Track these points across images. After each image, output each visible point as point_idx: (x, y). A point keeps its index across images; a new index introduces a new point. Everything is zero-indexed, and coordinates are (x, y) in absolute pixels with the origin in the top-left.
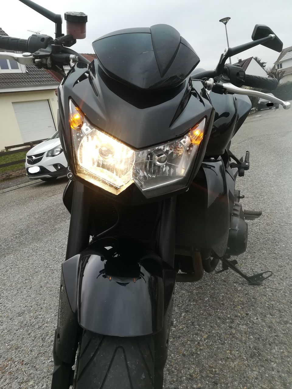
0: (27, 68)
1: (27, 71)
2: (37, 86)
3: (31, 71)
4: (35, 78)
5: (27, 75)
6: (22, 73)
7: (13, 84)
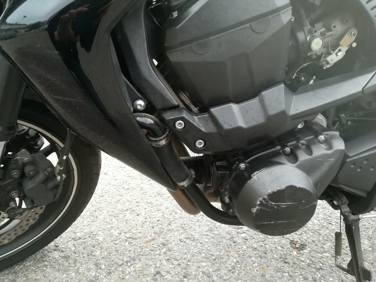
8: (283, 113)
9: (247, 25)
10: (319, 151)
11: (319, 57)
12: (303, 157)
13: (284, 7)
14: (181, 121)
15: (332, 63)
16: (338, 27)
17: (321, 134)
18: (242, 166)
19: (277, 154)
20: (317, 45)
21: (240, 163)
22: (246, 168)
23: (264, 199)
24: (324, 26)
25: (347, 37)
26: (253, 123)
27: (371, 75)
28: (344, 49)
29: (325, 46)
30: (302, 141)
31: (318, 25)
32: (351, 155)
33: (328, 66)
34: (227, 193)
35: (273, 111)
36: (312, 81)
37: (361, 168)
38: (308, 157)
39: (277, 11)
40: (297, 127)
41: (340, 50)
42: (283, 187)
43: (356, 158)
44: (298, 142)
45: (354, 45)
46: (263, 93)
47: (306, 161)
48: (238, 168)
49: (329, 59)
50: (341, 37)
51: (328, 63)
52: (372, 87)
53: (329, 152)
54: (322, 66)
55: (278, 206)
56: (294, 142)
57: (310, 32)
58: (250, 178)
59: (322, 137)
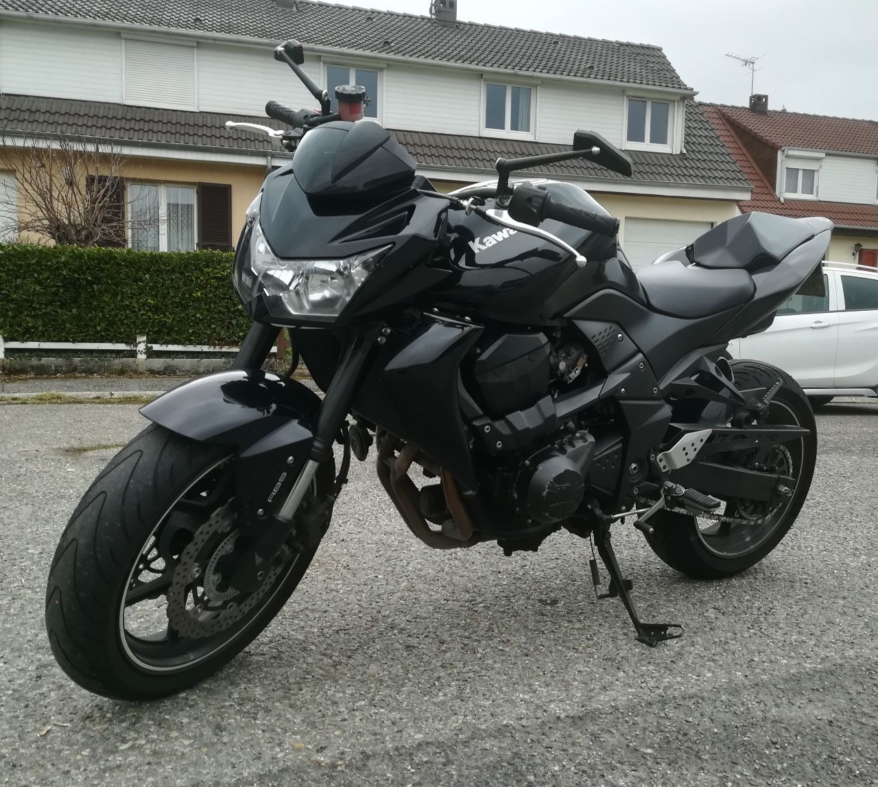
0: (687, 143)
1: (685, 152)
2: (695, 187)
3: (693, 151)
4: (698, 168)
5: (681, 160)
6: (671, 154)
7: (642, 176)
8: (554, 416)
9: (527, 357)
10: (579, 444)
11: (563, 375)
12: (570, 450)
13: (546, 344)
14: (487, 427)
15: (573, 379)
16: (574, 353)
17: (576, 433)
18: (527, 462)
19: (550, 450)
20: (562, 366)
21: (524, 460)
22: (531, 464)
23: (551, 482)
24: (565, 352)
25: (581, 359)
26: (535, 425)
27: (602, 386)
28: (580, 368)
29: (567, 366)
30: (565, 439)
31: (560, 352)
32: (596, 454)
33: (571, 381)
34: (514, 491)
35: (548, 415)
36: (556, 394)
37: (605, 466)
38: (573, 449)
39: (543, 346)
40: (559, 429)
41: (577, 369)
42: (562, 471)
43: (600, 456)
44: (562, 440)
45: (586, 365)
46: (539, 402)
47: (572, 452)
48: (524, 464)
49: (571, 376)
50: (577, 360)
51: (570, 379)
52: (604, 394)
53: (586, 444)
54: (567, 381)
55: (561, 487)
56: (560, 441)
57: (557, 357)
58: (537, 469)
59: (578, 435)
